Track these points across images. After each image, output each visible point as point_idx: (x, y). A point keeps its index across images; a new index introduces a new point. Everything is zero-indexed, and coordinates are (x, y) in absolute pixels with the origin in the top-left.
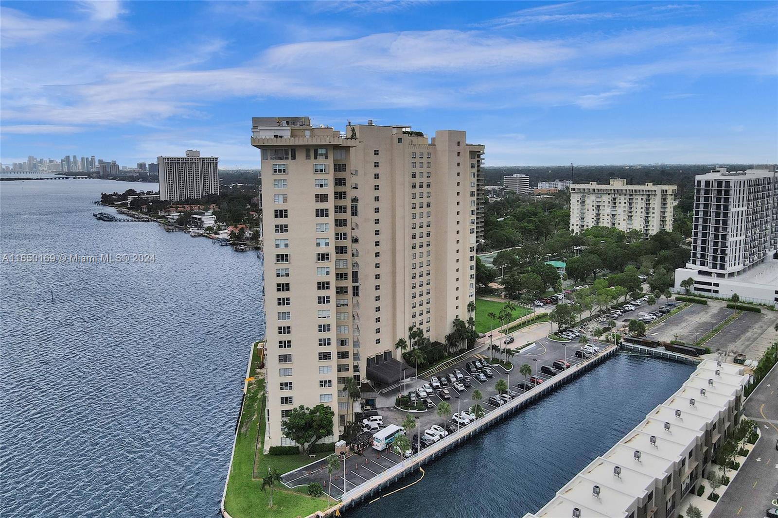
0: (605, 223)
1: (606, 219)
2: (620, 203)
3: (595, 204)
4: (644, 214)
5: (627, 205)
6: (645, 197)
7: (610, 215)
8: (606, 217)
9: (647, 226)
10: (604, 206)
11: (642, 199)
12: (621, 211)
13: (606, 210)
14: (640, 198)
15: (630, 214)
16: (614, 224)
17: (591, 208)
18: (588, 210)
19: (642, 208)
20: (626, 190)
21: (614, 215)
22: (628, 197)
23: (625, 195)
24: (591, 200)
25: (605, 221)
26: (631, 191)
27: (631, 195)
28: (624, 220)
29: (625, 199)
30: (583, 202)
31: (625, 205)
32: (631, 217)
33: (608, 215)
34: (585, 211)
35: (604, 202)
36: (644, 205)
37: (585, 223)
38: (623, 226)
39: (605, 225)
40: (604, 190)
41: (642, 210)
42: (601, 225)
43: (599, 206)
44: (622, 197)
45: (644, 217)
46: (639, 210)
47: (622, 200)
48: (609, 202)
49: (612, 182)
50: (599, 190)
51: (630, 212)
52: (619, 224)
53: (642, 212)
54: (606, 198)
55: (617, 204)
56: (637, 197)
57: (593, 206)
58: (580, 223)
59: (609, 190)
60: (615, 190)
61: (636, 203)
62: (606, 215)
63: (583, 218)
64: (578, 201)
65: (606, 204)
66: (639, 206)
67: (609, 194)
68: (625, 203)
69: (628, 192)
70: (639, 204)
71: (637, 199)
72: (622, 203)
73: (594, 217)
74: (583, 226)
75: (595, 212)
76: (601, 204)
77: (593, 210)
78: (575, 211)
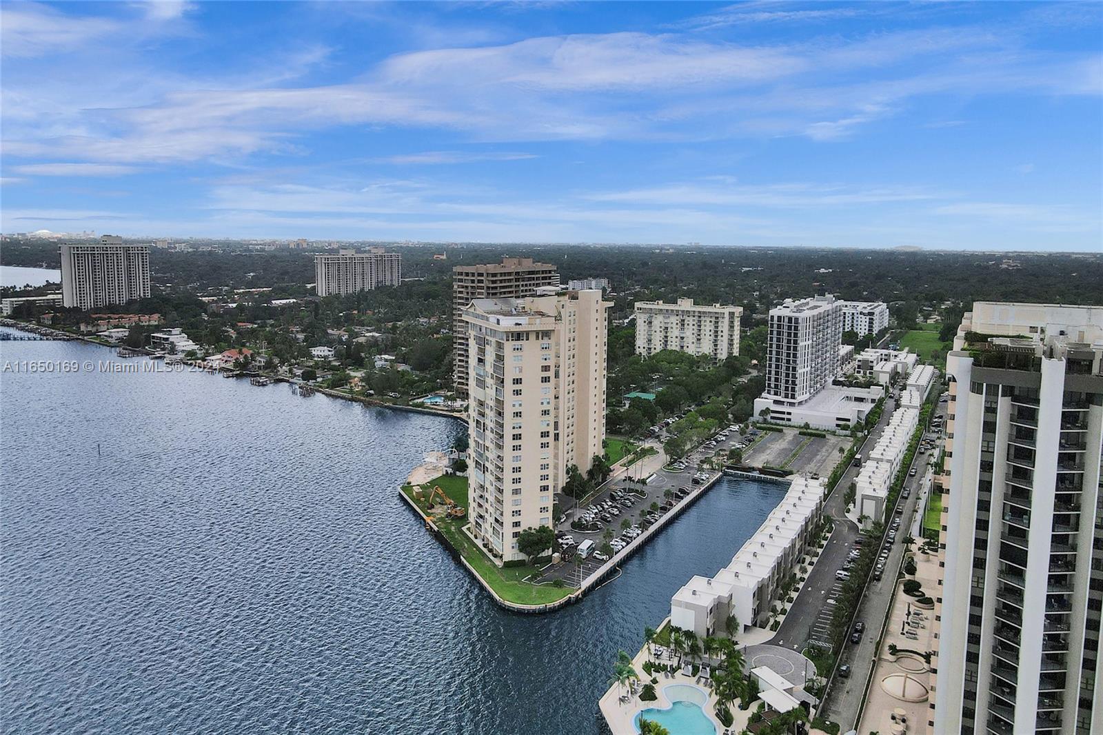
0: (674, 346)
1: (674, 342)
2: (688, 324)
3: (663, 325)
4: (712, 338)
5: (696, 327)
6: (713, 319)
7: (679, 338)
8: (674, 339)
9: (716, 350)
10: (672, 328)
11: (711, 322)
12: (689, 333)
13: (675, 332)
14: (708, 320)
15: (699, 337)
16: (682, 347)
17: (658, 330)
18: (655, 332)
19: (710, 331)
20: (694, 312)
21: (682, 338)
22: (696, 318)
23: (694, 316)
24: (658, 321)
25: (674, 344)
26: (699, 312)
27: (700, 317)
28: (693, 343)
29: (694, 320)
30: (650, 323)
31: (693, 327)
32: (699, 340)
33: (677, 337)
34: (653, 333)
35: (672, 323)
36: (712, 328)
37: (652, 346)
38: (691, 350)
39: (673, 348)
40: (672, 311)
41: (711, 333)
42: (669, 348)
43: (667, 328)
44: (691, 319)
45: (712, 340)
46: (708, 333)
47: (690, 321)
48: (677, 324)
49: (679, 301)
50: (667, 310)
51: (699, 335)
52: (688, 347)
53: (710, 335)
54: (674, 319)
55: (686, 326)
56: (706, 319)
57: (661, 327)
58: (646, 346)
59: (677, 311)
60: (683, 311)
62: (674, 337)
63: (650, 340)
64: (645, 322)
65: (674, 326)
66: (708, 329)
67: (677, 315)
68: (693, 325)
69: (696, 314)
70: (708, 327)
71: (705, 321)
72: (691, 325)
73: (661, 339)
74: (650, 349)
75: (663, 334)
76: (669, 325)
77: (661, 332)
78: (642, 333)
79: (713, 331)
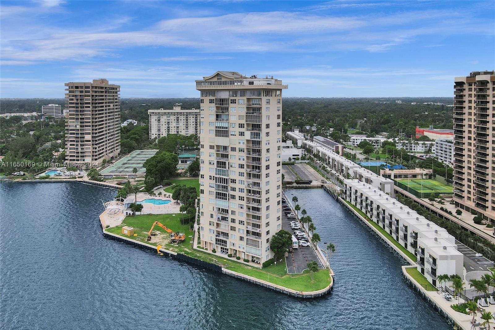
0: (173, 132)
2: (181, 120)
3: (167, 121)
4: (194, 125)
5: (185, 121)
6: (195, 116)
7: (176, 127)
8: (173, 128)
9: (196, 132)
10: (172, 122)
11: (193, 117)
12: (182, 124)
13: (173, 125)
14: (192, 116)
16: (178, 132)
17: (164, 124)
18: (162, 125)
19: (193, 122)
20: (184, 113)
21: (178, 127)
22: (185, 116)
23: (184, 115)
24: (164, 119)
25: (173, 131)
26: (187, 113)
27: (187, 115)
28: (184, 129)
29: (184, 117)
30: (159, 120)
31: (184, 121)
32: (187, 127)
33: (174, 127)
34: (161, 125)
35: (172, 120)
36: (194, 121)
37: (161, 133)
38: (183, 133)
39: (173, 133)
40: (172, 113)
41: (193, 123)
42: (170, 133)
43: (169, 122)
44: (182, 116)
45: (195, 127)
46: (192, 123)
47: (182, 118)
48: (175, 120)
49: (174, 108)
50: (169, 113)
51: (187, 125)
52: (181, 132)
53: (193, 125)
54: (172, 118)
55: (179, 121)
56: (190, 116)
57: (165, 122)
58: (157, 133)
59: (175, 113)
60: (177, 113)
61: (190, 120)
62: (173, 127)
63: (159, 130)
64: (156, 120)
65: (173, 121)
66: (192, 121)
67: (174, 115)
68: (184, 120)
69: (185, 114)
70: (192, 120)
71: (190, 117)
72: (182, 120)
73: (166, 129)
74: (159, 135)
75: (167, 126)
76: (170, 121)
77: (165, 125)
78: (155, 126)
79: (194, 123)
